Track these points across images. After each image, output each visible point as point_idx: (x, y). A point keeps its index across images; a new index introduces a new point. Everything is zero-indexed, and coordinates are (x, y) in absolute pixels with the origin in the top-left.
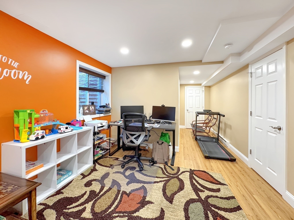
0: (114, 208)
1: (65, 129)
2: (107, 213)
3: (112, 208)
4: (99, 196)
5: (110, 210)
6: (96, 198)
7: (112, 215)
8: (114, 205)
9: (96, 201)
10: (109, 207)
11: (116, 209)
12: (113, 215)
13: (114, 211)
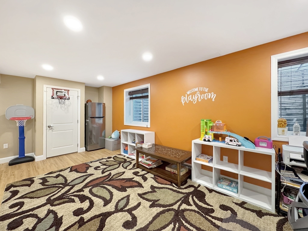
0: (185, 226)
1: (229, 141)
2: (182, 220)
3: (185, 224)
4: (204, 215)
5: (184, 222)
6: (202, 213)
7: (178, 222)
8: (189, 226)
9: (198, 213)
10: (187, 221)
11: (184, 227)
12: (177, 224)
13: (181, 224)
